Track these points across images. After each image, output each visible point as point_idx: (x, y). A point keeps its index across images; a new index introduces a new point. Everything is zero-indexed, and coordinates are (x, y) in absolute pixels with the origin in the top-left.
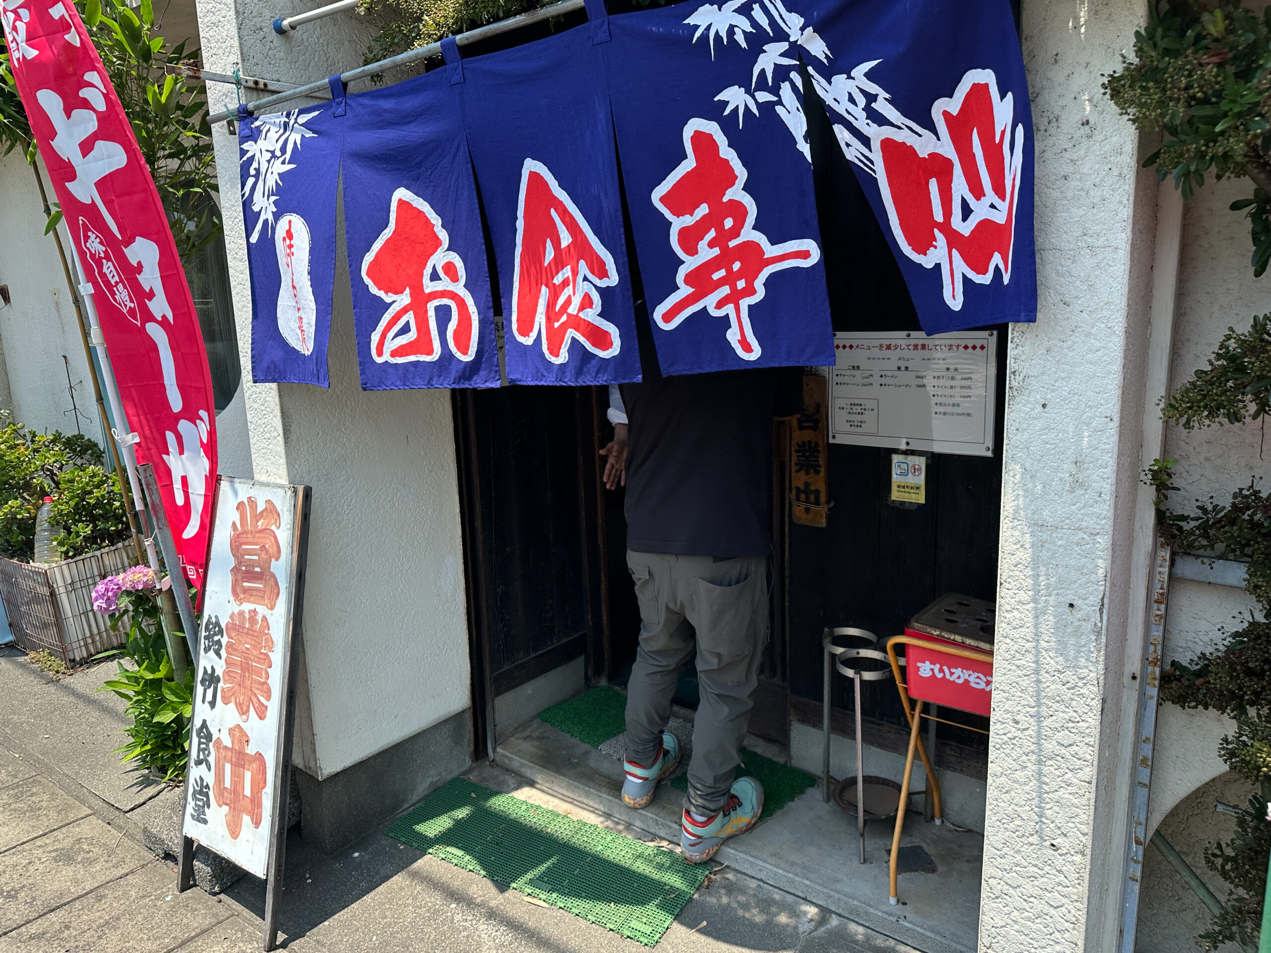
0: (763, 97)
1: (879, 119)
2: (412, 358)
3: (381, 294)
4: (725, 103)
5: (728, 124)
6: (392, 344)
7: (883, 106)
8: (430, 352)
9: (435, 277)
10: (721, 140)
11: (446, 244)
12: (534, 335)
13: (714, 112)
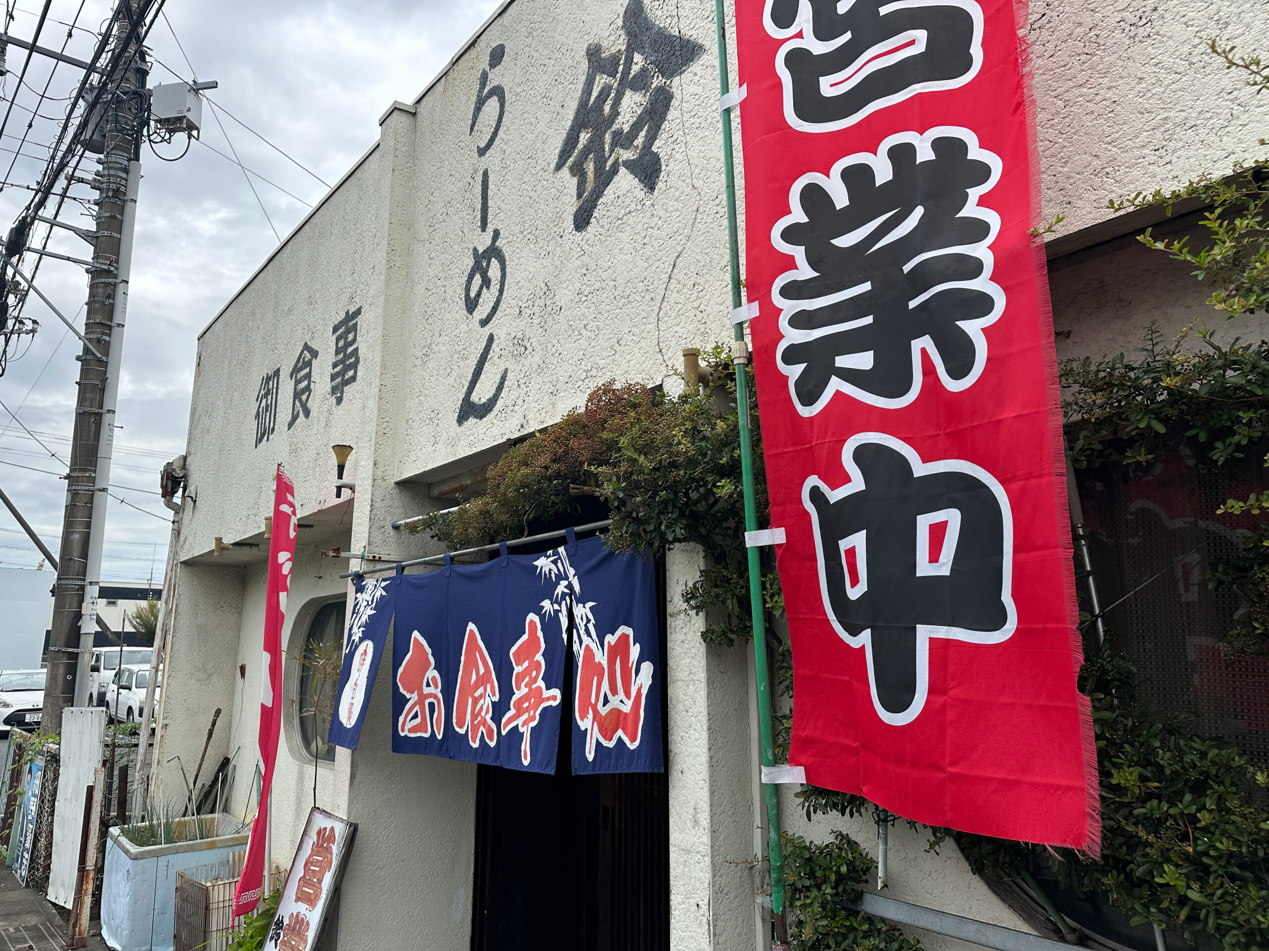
0: (556, 607)
1: (589, 635)
2: (419, 734)
3: (405, 693)
4: (543, 607)
5: (542, 618)
6: (409, 725)
7: (591, 627)
8: (426, 732)
9: (428, 685)
10: (539, 626)
11: (433, 665)
12: (465, 728)
13: (538, 611)
